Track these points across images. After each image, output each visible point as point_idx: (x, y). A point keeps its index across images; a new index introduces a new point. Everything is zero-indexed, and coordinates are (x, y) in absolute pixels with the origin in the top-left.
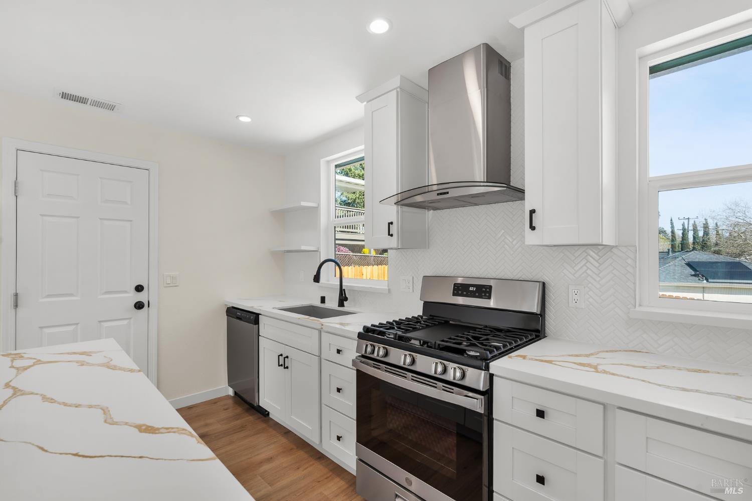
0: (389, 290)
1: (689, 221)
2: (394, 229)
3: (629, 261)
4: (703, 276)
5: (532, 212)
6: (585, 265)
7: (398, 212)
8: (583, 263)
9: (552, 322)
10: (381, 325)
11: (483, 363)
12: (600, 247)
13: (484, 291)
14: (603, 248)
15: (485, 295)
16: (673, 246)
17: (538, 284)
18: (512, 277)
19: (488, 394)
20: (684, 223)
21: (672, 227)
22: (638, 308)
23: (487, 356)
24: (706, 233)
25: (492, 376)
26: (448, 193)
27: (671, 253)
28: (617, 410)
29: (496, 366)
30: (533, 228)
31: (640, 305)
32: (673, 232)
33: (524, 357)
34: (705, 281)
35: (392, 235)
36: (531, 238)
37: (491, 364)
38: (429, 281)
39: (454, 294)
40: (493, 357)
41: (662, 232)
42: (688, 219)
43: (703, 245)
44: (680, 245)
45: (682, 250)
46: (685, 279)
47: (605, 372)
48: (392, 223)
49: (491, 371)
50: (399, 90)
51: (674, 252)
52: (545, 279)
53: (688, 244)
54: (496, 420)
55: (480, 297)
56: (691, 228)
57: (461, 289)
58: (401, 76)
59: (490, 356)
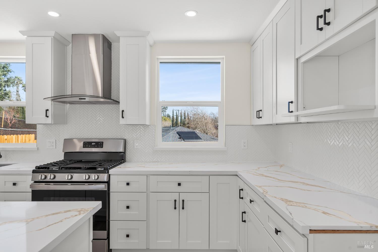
0: (38, 149)
1: (178, 112)
2: (49, 114)
3: (154, 131)
4: (183, 138)
5: (123, 111)
6: (140, 132)
7: (52, 104)
8: (139, 131)
9: (128, 156)
10: (48, 164)
11: (106, 171)
12: (145, 125)
13: (99, 144)
14: (146, 126)
15: (100, 146)
16: (173, 124)
17: (123, 140)
18: (112, 138)
19: (108, 183)
20: (177, 112)
21: (173, 114)
22: (156, 147)
23: (108, 168)
24: (185, 118)
25: (109, 175)
26: (85, 99)
27: (171, 127)
28: (150, 176)
29: (111, 171)
30: (123, 117)
31: (157, 146)
32: (173, 117)
33: (121, 168)
34: (183, 141)
35: (48, 117)
36: (122, 121)
37: (109, 171)
38: (68, 142)
39: (84, 147)
40: (110, 168)
41: (169, 116)
42: (178, 110)
43: (183, 124)
44: (175, 123)
45: (176, 126)
46: (176, 141)
47: (147, 167)
48: (48, 110)
49: (109, 174)
50: (53, 37)
51: (173, 126)
52: (125, 138)
53: (178, 123)
54: (111, 192)
55: (98, 147)
56: (179, 115)
57: (87, 144)
58: (55, 32)
59: (109, 168)
